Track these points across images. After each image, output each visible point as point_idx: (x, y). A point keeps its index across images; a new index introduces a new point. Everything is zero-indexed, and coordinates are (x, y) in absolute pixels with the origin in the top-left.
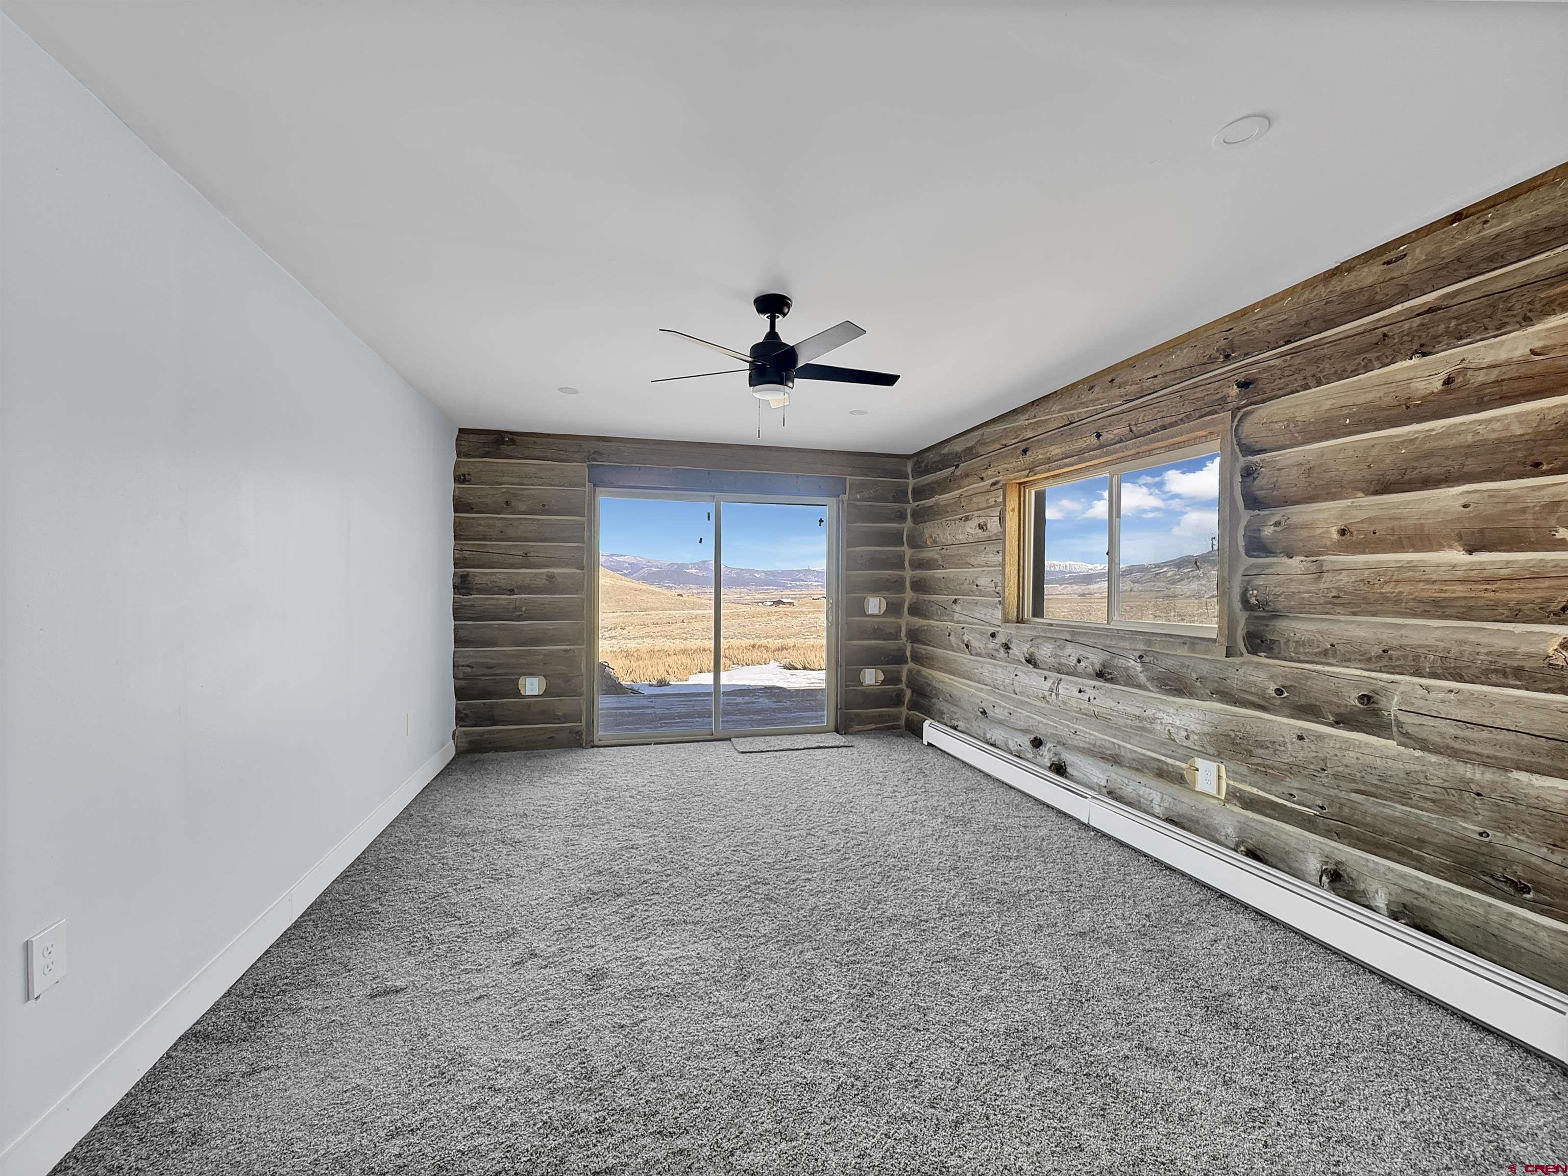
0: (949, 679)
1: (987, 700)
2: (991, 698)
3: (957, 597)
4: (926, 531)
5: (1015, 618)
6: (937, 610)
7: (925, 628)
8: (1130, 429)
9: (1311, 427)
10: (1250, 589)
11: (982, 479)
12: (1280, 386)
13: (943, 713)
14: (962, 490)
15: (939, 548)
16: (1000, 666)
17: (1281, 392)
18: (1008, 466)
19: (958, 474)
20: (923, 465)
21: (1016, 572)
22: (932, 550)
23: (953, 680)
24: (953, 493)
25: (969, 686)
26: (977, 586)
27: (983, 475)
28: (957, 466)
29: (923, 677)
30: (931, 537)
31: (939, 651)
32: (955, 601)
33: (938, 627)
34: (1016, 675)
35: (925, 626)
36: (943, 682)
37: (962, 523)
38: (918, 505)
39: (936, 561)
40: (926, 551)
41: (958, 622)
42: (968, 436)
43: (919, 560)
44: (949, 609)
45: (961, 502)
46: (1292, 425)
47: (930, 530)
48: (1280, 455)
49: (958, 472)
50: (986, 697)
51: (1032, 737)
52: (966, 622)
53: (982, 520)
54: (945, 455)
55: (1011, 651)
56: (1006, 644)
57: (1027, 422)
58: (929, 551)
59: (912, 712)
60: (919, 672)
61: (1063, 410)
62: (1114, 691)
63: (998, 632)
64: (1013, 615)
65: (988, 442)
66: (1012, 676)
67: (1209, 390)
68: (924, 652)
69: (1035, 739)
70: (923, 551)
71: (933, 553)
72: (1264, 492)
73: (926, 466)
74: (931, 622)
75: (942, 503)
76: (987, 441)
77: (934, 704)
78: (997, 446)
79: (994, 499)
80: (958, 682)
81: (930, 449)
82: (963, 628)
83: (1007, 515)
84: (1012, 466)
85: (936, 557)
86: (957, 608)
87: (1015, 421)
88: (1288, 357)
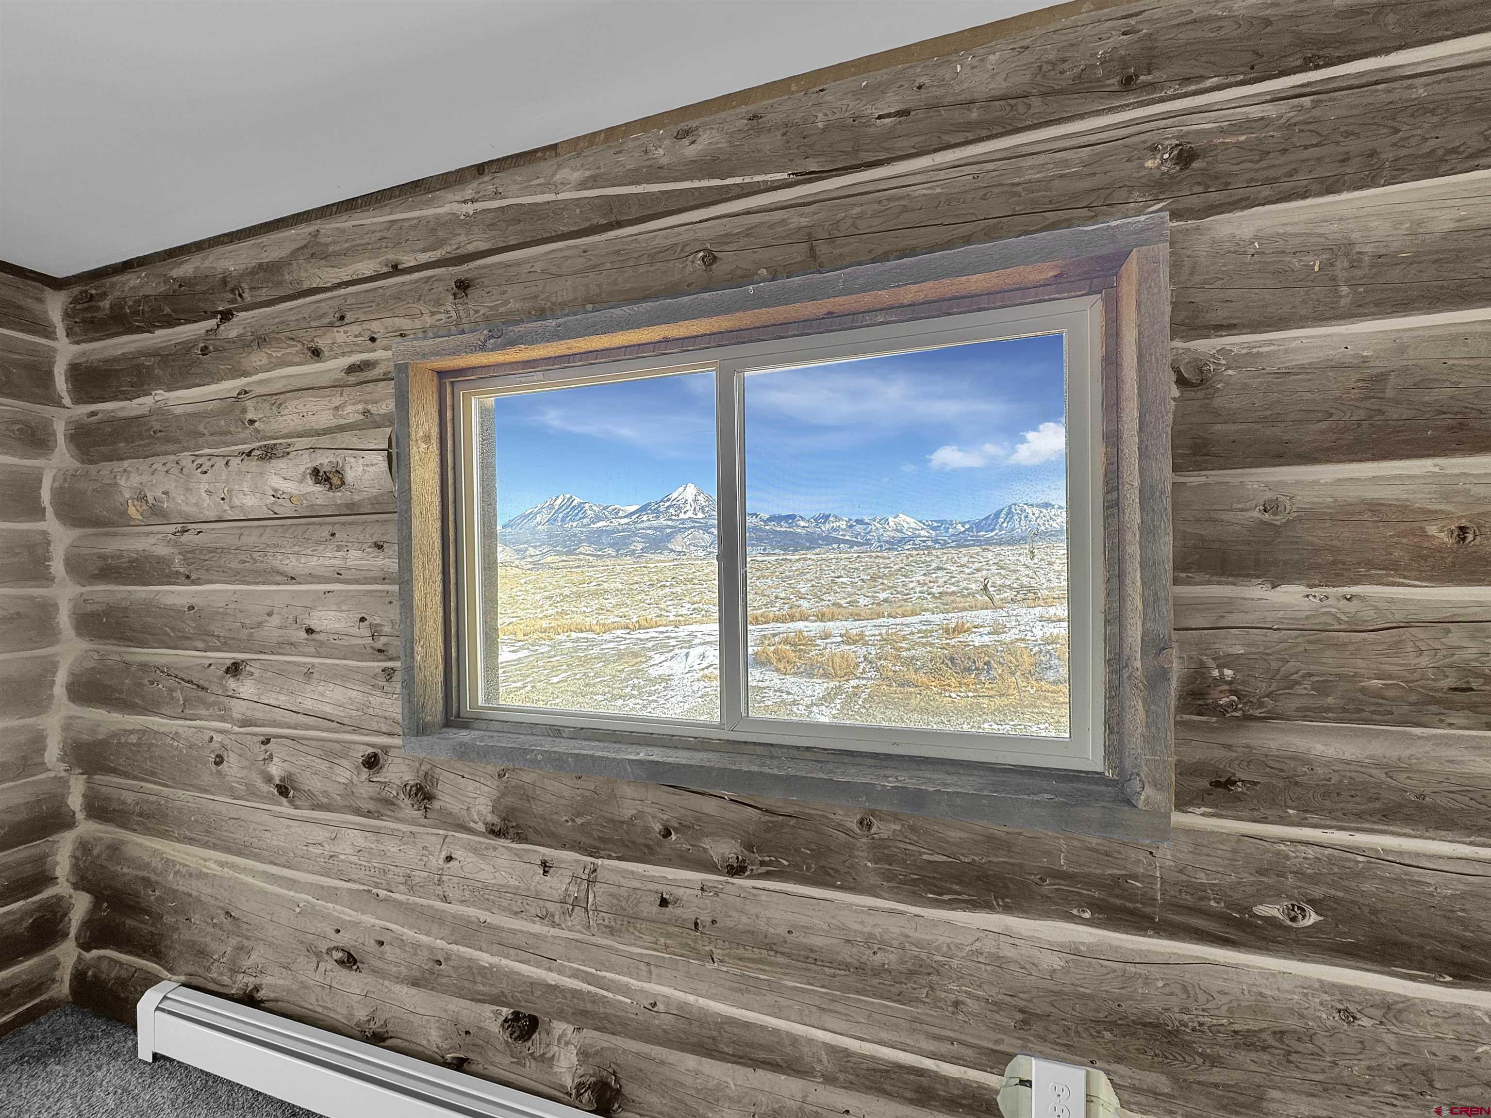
0: (222, 865)
1: (356, 924)
2: (368, 919)
3: (239, 656)
4: (122, 482)
5: (439, 718)
6: (171, 690)
7: (133, 739)
8: (812, 249)
9: (1395, 274)
10: (1211, 663)
11: (316, 353)
12: (1271, 173)
13: (202, 953)
14: (243, 381)
15: (172, 528)
16: (392, 834)
17: (1266, 191)
18: (404, 324)
19: (233, 334)
20: (106, 304)
21: (438, 599)
22: (148, 534)
23: (233, 866)
24: (213, 388)
25: (292, 884)
26: (310, 631)
27: (322, 343)
28: (226, 316)
29: (133, 862)
30: (143, 498)
31: (183, 797)
32: (235, 669)
33: (176, 736)
34: (449, 859)
35: (131, 732)
36: (201, 875)
37: (253, 465)
38: (93, 414)
39: (162, 561)
40: (128, 535)
41: (246, 723)
42: (264, 239)
43: (102, 557)
44: (214, 688)
45: (244, 411)
46: (1342, 263)
47: (135, 480)
48: (1270, 343)
49: (232, 330)
50: (349, 914)
51: (506, 1012)
52: (274, 724)
53: (324, 460)
54: (183, 282)
55: (436, 805)
56: (420, 788)
57: (470, 208)
58: (138, 535)
59: (95, 953)
60: (115, 849)
61: (593, 181)
62: (763, 896)
63: (386, 749)
64: (435, 710)
65: (337, 254)
66: (437, 861)
67: (1065, 163)
68: (130, 797)
69: (517, 1016)
70: (115, 535)
71: (151, 540)
72: (1234, 427)
73: (117, 306)
74: (154, 722)
75: (178, 410)
76: (331, 249)
77: (175, 929)
78: (367, 267)
79: (360, 407)
80: (254, 873)
81: (127, 266)
82: (266, 742)
83: (414, 450)
84: (418, 324)
85: (162, 550)
86: (246, 688)
87: (428, 203)
88: (1306, 101)
